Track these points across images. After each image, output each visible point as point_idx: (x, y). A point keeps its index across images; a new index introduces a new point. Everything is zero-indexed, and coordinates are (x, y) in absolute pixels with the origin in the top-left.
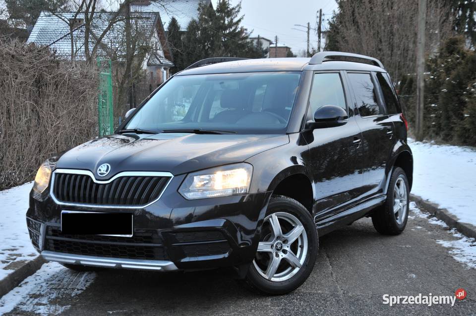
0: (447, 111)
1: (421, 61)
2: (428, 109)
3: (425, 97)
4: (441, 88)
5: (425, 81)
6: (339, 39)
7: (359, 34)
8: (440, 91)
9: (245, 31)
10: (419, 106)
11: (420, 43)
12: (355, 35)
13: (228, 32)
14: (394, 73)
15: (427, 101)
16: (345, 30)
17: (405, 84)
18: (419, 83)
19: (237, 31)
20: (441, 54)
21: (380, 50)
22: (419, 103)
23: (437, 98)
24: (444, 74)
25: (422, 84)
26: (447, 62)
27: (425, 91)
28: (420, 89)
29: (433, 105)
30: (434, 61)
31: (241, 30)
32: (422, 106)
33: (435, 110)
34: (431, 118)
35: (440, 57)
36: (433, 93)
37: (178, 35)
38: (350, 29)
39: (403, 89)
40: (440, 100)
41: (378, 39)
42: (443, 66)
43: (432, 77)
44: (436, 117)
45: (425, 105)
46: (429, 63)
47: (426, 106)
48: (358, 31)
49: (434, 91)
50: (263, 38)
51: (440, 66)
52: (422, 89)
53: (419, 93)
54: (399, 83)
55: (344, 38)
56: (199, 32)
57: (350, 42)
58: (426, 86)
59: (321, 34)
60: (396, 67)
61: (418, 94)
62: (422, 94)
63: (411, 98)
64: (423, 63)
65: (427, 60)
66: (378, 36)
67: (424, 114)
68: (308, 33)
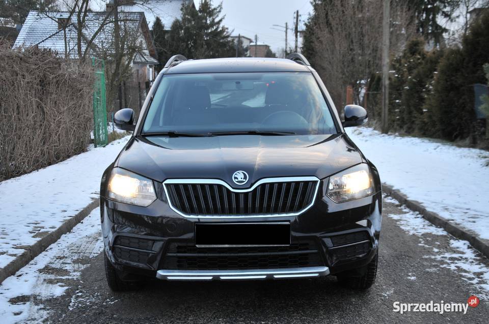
0: (409, 106)
1: (386, 61)
2: (393, 104)
3: (390, 94)
4: (404, 85)
5: (390, 79)
6: (314, 39)
7: (332, 35)
8: (403, 89)
9: (226, 30)
10: (385, 102)
11: (385, 45)
12: (329, 36)
13: (210, 31)
14: (365, 71)
15: (392, 97)
16: (319, 31)
17: (373, 81)
18: (385, 82)
19: (219, 30)
20: (405, 54)
21: (351, 50)
22: (385, 99)
23: (400, 94)
24: (407, 73)
25: (387, 82)
26: (409, 62)
27: (390, 88)
28: (385, 87)
29: (397, 101)
30: (398, 61)
31: (223, 29)
32: (387, 102)
33: (399, 105)
34: (395, 112)
35: (404, 56)
36: (398, 90)
37: (162, 33)
38: (324, 31)
39: (372, 86)
40: (403, 96)
41: (350, 40)
42: (406, 65)
43: (397, 75)
44: (400, 111)
45: (390, 100)
46: (393, 63)
47: (392, 102)
48: (331, 33)
49: (398, 88)
50: (243, 37)
51: (404, 66)
52: (387, 86)
53: (385, 90)
54: (369, 80)
55: (318, 38)
56: (183, 31)
57: (324, 43)
58: (390, 84)
59: (298, 34)
60: (366, 65)
61: (383, 90)
62: (387, 92)
63: (378, 95)
64: (387, 63)
65: (392, 61)
66: (349, 37)
67: (389, 109)
68: (286, 33)
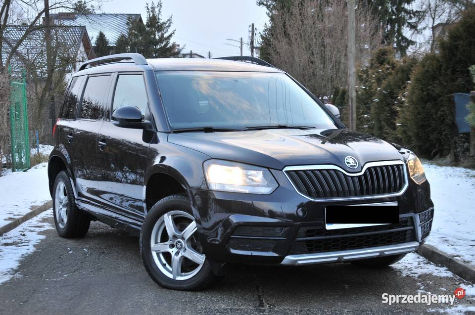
0: (379, 121)
1: (352, 70)
2: (361, 120)
3: (358, 108)
4: (373, 98)
5: (357, 92)
6: (271, 51)
7: (291, 46)
8: (372, 102)
9: (177, 47)
10: (352, 116)
11: (350, 52)
12: (287, 47)
13: (159, 47)
14: (327, 85)
15: (359, 112)
16: (277, 42)
17: (338, 95)
18: (351, 93)
19: (168, 46)
20: (372, 64)
21: (312, 62)
22: (352, 113)
23: (369, 108)
24: (376, 84)
25: (354, 94)
26: (378, 72)
27: (357, 102)
28: (352, 99)
29: (366, 116)
30: (366, 72)
31: (173, 45)
32: (355, 116)
33: (368, 120)
34: (364, 129)
35: (371, 68)
36: (366, 104)
37: (107, 49)
38: (282, 42)
39: (336, 101)
40: (373, 110)
41: (311, 52)
42: (374, 76)
43: (364, 87)
44: (369, 127)
45: (358, 115)
46: (360, 74)
47: (359, 117)
48: (290, 44)
49: (366, 102)
50: (196, 54)
51: (372, 77)
52: (354, 99)
53: (352, 103)
54: (332, 96)
55: (275, 50)
56: (129, 47)
57: (282, 55)
58: (358, 97)
59: (254, 49)
60: (328, 79)
61: (350, 103)
62: (355, 105)
63: (344, 110)
64: (354, 73)
65: (358, 71)
66: (309, 49)
67: (357, 125)
68: (241, 49)
